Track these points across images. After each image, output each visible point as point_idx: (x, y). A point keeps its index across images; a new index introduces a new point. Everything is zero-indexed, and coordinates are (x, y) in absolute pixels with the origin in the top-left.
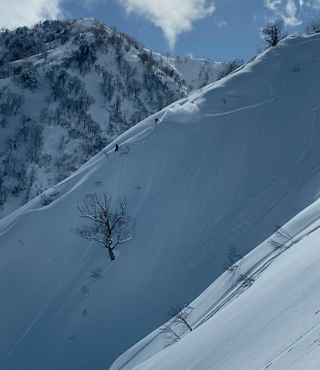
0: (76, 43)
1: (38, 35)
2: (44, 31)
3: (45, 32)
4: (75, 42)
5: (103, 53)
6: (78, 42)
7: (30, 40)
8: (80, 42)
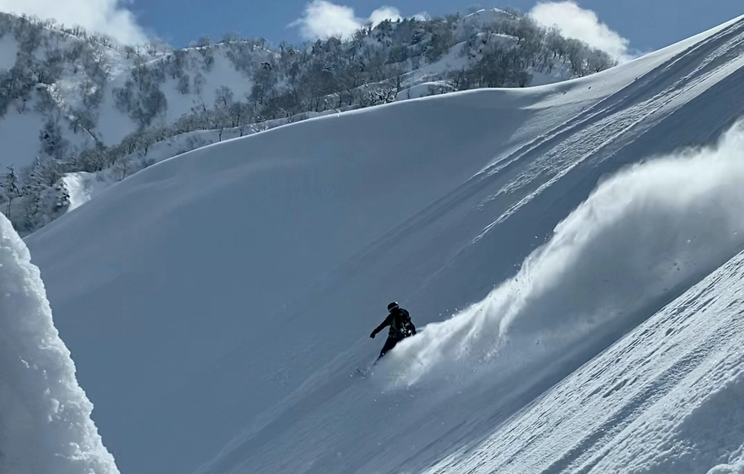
0: (469, 54)
1: (367, 53)
2: (379, 44)
3: (382, 46)
4: (465, 52)
5: (541, 71)
6: (473, 52)
7: (348, 63)
8: (479, 51)
